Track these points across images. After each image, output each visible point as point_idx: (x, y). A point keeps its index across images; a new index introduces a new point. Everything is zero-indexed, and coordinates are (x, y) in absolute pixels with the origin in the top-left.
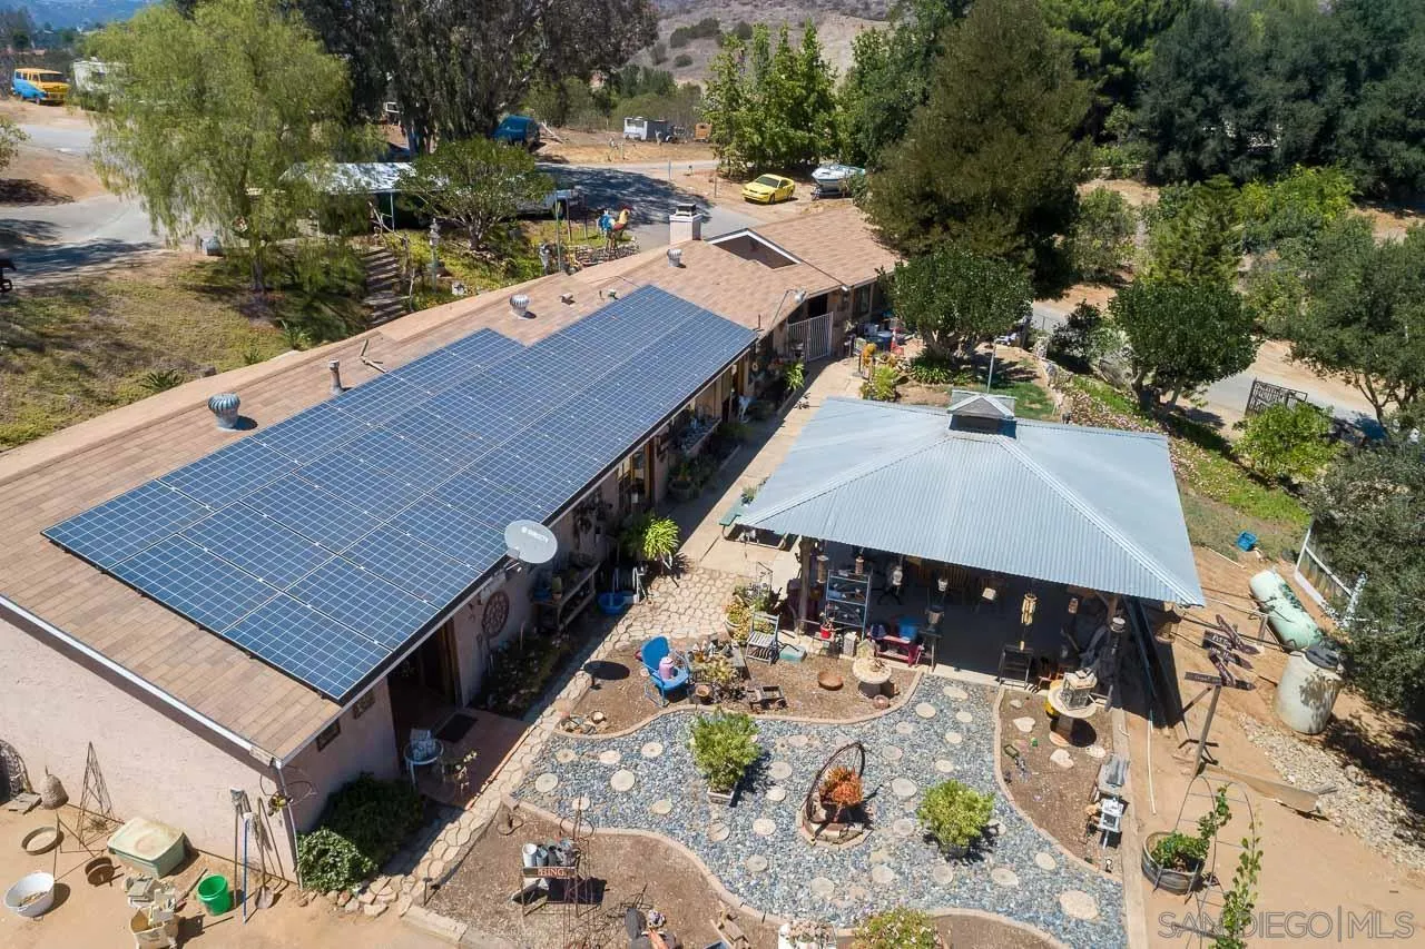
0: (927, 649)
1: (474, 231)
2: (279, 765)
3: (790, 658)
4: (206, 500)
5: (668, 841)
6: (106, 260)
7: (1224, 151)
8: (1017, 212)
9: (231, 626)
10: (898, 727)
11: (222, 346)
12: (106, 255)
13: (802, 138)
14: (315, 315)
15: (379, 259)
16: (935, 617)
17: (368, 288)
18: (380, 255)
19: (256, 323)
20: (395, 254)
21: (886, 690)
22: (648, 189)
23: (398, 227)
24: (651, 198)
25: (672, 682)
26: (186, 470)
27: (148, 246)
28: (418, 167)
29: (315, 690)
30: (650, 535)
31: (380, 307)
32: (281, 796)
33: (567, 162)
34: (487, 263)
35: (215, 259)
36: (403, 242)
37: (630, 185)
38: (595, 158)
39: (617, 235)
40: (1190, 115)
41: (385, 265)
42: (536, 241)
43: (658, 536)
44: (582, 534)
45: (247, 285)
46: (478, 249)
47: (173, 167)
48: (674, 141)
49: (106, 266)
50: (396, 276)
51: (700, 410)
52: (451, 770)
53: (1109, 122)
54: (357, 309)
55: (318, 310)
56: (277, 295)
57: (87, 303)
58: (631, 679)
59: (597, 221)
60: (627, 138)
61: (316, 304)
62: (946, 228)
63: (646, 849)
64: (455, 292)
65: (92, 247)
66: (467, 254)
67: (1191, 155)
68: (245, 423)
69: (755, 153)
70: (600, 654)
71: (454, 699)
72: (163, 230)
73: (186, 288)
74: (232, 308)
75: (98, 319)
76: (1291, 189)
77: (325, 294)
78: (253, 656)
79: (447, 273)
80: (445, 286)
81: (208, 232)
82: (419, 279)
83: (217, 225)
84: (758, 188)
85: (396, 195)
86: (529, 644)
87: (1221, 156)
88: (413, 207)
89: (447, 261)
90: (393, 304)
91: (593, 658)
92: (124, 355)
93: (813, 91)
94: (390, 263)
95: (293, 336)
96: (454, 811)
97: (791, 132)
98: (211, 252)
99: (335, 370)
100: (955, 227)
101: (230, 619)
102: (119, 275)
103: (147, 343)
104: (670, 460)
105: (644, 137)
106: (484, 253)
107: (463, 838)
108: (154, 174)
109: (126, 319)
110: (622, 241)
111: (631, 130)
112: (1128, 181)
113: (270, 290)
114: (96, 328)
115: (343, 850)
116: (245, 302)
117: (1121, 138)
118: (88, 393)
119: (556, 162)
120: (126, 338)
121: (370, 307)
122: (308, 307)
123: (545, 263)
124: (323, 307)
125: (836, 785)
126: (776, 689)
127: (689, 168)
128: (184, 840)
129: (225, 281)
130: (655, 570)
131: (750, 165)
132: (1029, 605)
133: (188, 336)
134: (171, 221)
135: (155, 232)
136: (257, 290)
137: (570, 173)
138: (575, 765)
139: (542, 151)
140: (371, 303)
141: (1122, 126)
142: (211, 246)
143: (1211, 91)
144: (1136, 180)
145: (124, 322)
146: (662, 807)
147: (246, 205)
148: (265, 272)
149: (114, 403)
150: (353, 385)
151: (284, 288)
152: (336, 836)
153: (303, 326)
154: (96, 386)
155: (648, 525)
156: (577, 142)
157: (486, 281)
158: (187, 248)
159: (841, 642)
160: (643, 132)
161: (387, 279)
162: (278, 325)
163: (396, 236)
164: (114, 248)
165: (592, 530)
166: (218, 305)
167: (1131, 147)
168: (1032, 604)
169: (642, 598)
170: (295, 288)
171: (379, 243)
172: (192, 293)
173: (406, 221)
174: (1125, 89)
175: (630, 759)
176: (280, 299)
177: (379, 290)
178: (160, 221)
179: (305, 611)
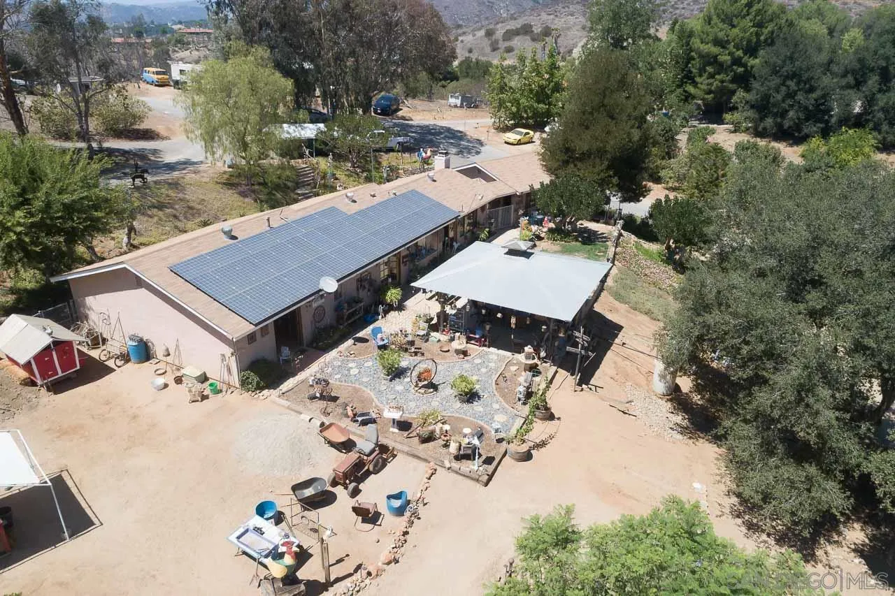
0: (485, 340)
1: (352, 158)
2: (234, 340)
3: (433, 341)
4: (219, 262)
5: (365, 389)
6: (184, 169)
7: (798, 119)
8: (607, 159)
9: (223, 300)
10: (464, 366)
11: (231, 210)
12: (184, 166)
13: (542, 108)
14: (273, 197)
15: (306, 171)
16: (488, 327)
17: (298, 185)
18: (306, 169)
19: (247, 200)
20: (313, 169)
21: (465, 353)
22: (451, 136)
23: (317, 155)
24: (452, 141)
25: (382, 343)
26: (213, 251)
27: (202, 162)
28: (326, 126)
29: (248, 321)
30: (389, 293)
31: (303, 194)
32: (235, 352)
33: (412, 120)
34: (358, 174)
35: (231, 169)
36: (317, 163)
37: (441, 133)
38: (427, 117)
39: (426, 161)
40: (779, 97)
41: (309, 174)
42: (385, 164)
43: (393, 295)
44: (361, 291)
45: (244, 182)
46: (354, 167)
47: (215, 130)
48: (476, 107)
49: (184, 172)
50: (313, 179)
51: (428, 246)
52: (294, 360)
53: (734, 99)
54: (292, 195)
55: (274, 195)
56: (256, 187)
57: (177, 188)
58: (368, 343)
59: (416, 154)
60: (450, 106)
61: (274, 192)
62: (575, 166)
63: (356, 390)
64: (338, 188)
65: (178, 162)
66: (348, 170)
67: (779, 120)
68: (234, 238)
69: (514, 116)
70: (360, 335)
71: (301, 343)
72: (210, 158)
73: (217, 183)
74: (237, 193)
75: (181, 195)
76: (838, 142)
77: (277, 187)
78: (230, 309)
79: (337, 179)
80: (334, 185)
81: (228, 159)
82: (323, 181)
83: (232, 156)
84: (511, 136)
85: (316, 140)
86: (332, 327)
87: (797, 121)
88: (323, 147)
89: (339, 174)
90: (310, 193)
91: (357, 335)
92: (190, 211)
93: (552, 81)
94: (310, 173)
95: (262, 206)
96: (294, 375)
97: (535, 105)
98: (229, 167)
99: (268, 220)
100: (579, 164)
101: (223, 298)
102: (189, 177)
103: (200, 207)
104: (410, 266)
105: (458, 105)
106: (356, 169)
107: (295, 382)
108: (207, 133)
109: (192, 195)
110: (428, 164)
111: (452, 101)
112: (743, 134)
113: (253, 185)
114: (180, 199)
115: (255, 379)
116: (242, 190)
117: (740, 109)
118: (176, 227)
119: (407, 120)
120: (192, 204)
121: (298, 194)
122: (270, 193)
123: (385, 175)
124: (276, 193)
125: (423, 373)
126: (421, 349)
127: (476, 124)
128: (205, 373)
129: (236, 181)
130: (390, 308)
131: (512, 122)
132: (513, 320)
133: (217, 204)
134: (213, 153)
135: (206, 158)
136: (248, 185)
137: (412, 126)
138: (339, 366)
139: (400, 113)
140: (299, 192)
141: (741, 102)
142: (230, 163)
143: (792, 84)
144: (748, 134)
145: (190, 197)
146: (365, 380)
147: (245, 146)
148: (252, 177)
149: (186, 232)
150: (275, 226)
151: (259, 184)
152: (252, 374)
153: (267, 202)
154: (179, 224)
155: (389, 289)
156: (420, 108)
157: (356, 183)
158: (220, 164)
159: (454, 336)
160: (458, 102)
161: (308, 181)
162: (256, 201)
163: (314, 160)
164: (187, 163)
165: (366, 290)
166: (231, 191)
167: (745, 114)
168: (514, 320)
169: (382, 317)
170: (264, 184)
171: (306, 163)
172: (220, 185)
173: (321, 153)
174: (744, 80)
175: (360, 367)
176: (257, 189)
177: (304, 186)
178: (209, 153)
179: (247, 298)
